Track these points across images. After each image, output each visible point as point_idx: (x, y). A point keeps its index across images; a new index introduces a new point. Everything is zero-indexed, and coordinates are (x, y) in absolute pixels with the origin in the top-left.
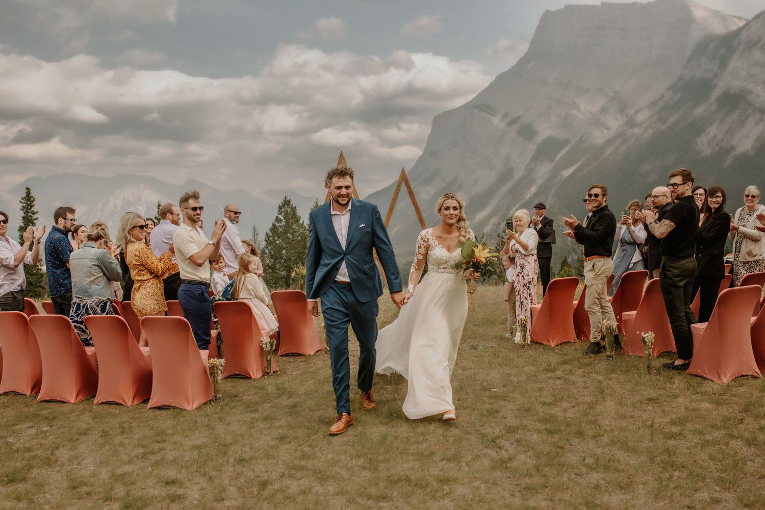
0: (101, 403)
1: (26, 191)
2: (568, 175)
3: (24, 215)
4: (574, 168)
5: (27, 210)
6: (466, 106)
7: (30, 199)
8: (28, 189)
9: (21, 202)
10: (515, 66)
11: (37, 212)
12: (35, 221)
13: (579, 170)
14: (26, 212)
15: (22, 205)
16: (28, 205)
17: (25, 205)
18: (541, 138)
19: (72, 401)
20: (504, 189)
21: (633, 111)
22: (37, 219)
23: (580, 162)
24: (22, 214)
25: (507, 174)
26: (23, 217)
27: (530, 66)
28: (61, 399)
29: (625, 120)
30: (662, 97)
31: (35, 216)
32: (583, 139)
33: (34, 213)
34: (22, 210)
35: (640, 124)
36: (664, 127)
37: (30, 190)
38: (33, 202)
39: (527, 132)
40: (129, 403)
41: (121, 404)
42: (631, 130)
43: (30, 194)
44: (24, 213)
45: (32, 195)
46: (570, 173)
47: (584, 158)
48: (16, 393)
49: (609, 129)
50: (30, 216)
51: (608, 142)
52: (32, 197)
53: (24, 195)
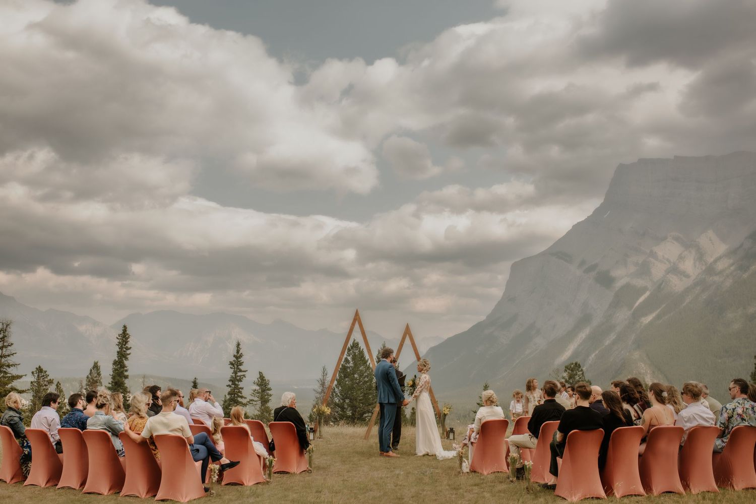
0: (125, 496)
1: (123, 329)
2: (647, 322)
3: (119, 350)
4: (654, 315)
5: (122, 346)
6: (543, 254)
7: (125, 336)
8: (125, 327)
9: (117, 338)
10: (592, 215)
11: (130, 348)
12: (128, 356)
13: (658, 317)
14: (121, 348)
15: (118, 341)
16: (123, 341)
17: (120, 341)
18: (618, 284)
19: (106, 494)
20: (583, 335)
21: (712, 260)
22: (129, 354)
23: (660, 309)
24: (117, 349)
25: (586, 319)
26: (118, 352)
27: (606, 216)
28: (99, 492)
29: (704, 268)
30: (741, 246)
31: (128, 352)
32: (662, 286)
33: (128, 349)
34: (118, 345)
35: (721, 272)
36: (745, 276)
37: (126, 328)
38: (128, 338)
39: (605, 280)
40: (143, 497)
41: (139, 497)
42: (711, 278)
43: (126, 331)
44: (120, 348)
45: (127, 332)
46: (649, 320)
47: (664, 305)
48: (69, 488)
49: (688, 276)
50: (124, 351)
51: (687, 291)
52: (128, 334)
53: (121, 332)
